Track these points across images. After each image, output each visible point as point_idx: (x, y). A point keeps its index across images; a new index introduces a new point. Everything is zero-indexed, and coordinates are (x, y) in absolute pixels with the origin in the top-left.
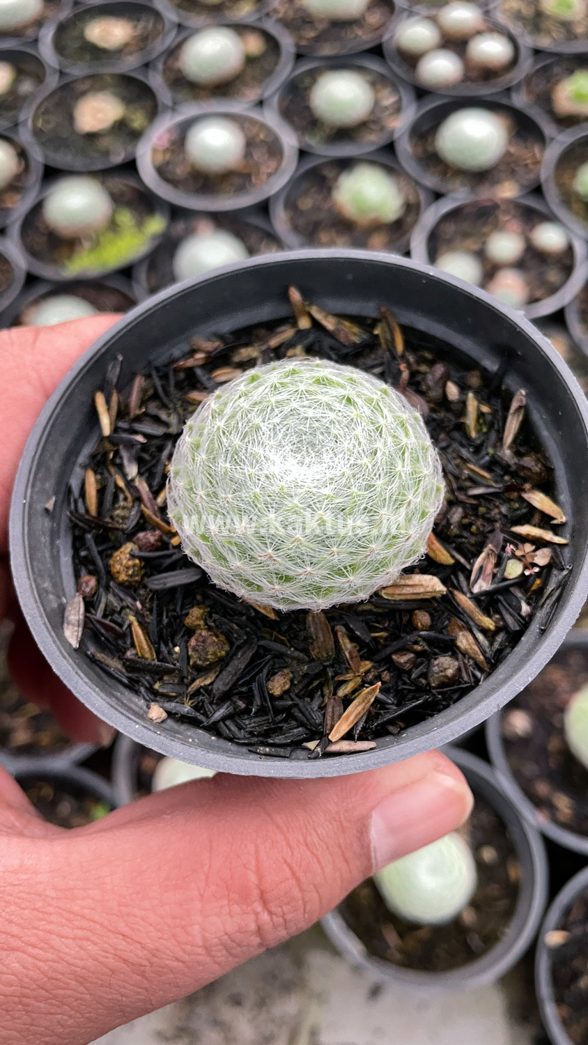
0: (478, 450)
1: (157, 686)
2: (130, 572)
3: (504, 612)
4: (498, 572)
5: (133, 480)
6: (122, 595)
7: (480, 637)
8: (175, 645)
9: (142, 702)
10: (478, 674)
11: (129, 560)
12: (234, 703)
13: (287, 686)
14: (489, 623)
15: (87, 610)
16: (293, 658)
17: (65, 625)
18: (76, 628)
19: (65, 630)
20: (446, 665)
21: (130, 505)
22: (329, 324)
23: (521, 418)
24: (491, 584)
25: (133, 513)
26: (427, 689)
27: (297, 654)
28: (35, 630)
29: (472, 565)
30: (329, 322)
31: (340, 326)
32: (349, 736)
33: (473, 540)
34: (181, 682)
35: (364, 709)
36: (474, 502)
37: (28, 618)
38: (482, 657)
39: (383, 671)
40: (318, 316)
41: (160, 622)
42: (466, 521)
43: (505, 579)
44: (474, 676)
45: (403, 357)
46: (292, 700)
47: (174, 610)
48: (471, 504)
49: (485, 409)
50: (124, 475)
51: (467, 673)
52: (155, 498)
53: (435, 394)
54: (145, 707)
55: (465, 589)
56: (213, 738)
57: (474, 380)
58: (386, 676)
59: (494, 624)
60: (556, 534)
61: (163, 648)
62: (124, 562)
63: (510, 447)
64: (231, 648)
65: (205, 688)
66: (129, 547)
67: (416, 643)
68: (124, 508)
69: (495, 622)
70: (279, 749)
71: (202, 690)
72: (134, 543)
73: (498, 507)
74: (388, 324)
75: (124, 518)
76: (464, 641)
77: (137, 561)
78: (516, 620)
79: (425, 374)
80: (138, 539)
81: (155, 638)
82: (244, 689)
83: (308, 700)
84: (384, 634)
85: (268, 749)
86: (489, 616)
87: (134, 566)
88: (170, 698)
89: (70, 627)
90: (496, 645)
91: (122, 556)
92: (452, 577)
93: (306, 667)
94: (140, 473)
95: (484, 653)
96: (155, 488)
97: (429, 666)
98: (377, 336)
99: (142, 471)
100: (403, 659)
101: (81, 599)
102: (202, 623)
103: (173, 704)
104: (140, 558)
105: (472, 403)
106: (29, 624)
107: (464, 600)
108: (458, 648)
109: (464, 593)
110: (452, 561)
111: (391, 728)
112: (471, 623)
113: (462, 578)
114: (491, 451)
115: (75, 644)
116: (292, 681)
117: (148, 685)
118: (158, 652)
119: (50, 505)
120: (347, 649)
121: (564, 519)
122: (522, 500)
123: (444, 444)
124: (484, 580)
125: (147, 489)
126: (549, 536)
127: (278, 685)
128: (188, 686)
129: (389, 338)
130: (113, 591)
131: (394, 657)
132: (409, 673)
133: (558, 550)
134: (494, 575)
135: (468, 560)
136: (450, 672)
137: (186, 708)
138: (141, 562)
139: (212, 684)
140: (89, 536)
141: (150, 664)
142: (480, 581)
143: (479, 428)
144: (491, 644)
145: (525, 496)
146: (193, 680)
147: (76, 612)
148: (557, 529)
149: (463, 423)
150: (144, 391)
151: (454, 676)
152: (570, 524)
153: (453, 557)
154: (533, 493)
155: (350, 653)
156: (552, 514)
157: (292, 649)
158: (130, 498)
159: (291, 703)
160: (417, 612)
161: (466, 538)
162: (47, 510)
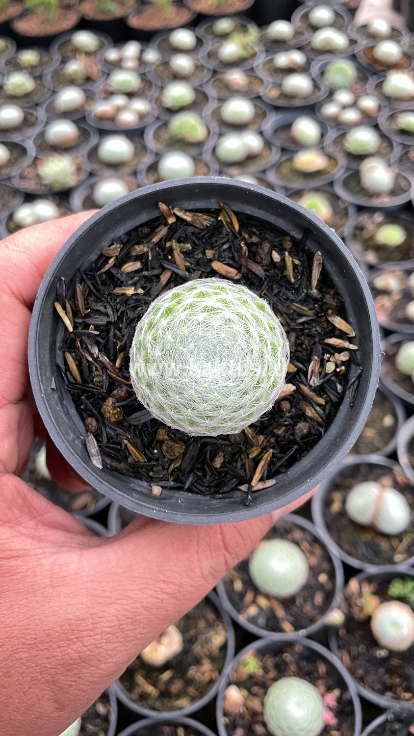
0: (297, 291)
1: (151, 474)
2: (116, 416)
3: (328, 393)
4: (322, 371)
5: (98, 357)
6: (115, 428)
7: (318, 409)
8: (154, 449)
9: (145, 484)
10: (320, 429)
11: (113, 410)
12: (196, 474)
13: (222, 460)
14: (321, 401)
15: (98, 441)
16: (222, 445)
17: (91, 458)
18: (97, 457)
19: (92, 461)
20: (302, 427)
21: (101, 373)
22: (188, 217)
23: (320, 270)
24: (320, 380)
25: (104, 378)
26: (294, 442)
27: (223, 442)
28: (79, 471)
29: (307, 368)
30: (187, 215)
31: (196, 218)
32: (262, 480)
33: (304, 353)
34: (163, 468)
35: (265, 463)
36: (301, 327)
37: (73, 465)
38: (320, 420)
39: (271, 438)
40: (179, 214)
41: (142, 440)
42: (299, 341)
43: (326, 374)
44: (318, 430)
45: (240, 233)
46: (227, 467)
47: (148, 430)
48: (300, 329)
49: (297, 262)
50: (91, 355)
51: (314, 429)
52: (114, 364)
53: (266, 261)
54: (149, 488)
55: (305, 383)
56: (190, 494)
57: (288, 245)
58: (272, 440)
59: (324, 401)
60: (351, 343)
61: (147, 452)
62: (111, 412)
63: (316, 288)
64: (186, 446)
65: (177, 468)
66: (110, 401)
67: (285, 421)
68: (98, 376)
69: (324, 399)
70: (226, 494)
71: (176, 470)
72: (111, 397)
73: (315, 327)
74: (226, 212)
75: (100, 382)
76: (310, 412)
77: (118, 409)
78: (336, 396)
79: (257, 245)
80: (114, 395)
81: (141, 449)
82: (199, 466)
83: (235, 464)
84: (267, 418)
85: (221, 496)
86: (321, 396)
87: (118, 412)
88: (161, 480)
89: (95, 458)
90: (327, 411)
91: (109, 409)
92: (297, 376)
93: (230, 449)
94: (100, 350)
95: (321, 417)
96: (112, 358)
97: (293, 429)
98: (221, 220)
99: (100, 348)
100: (280, 432)
101: (93, 437)
102: (166, 437)
103: (164, 482)
104: (119, 407)
105: (289, 260)
106: (75, 468)
107: (305, 389)
108: (307, 416)
109: (305, 385)
110: (295, 369)
111: (282, 470)
112: (311, 401)
113: (303, 377)
114: (305, 291)
115: (100, 466)
116: (224, 457)
117: (146, 475)
118: (145, 455)
119: (53, 386)
120: (249, 433)
121: (354, 335)
122: (329, 322)
123: (276, 291)
124: (315, 376)
125: (108, 360)
126: (346, 344)
127: (218, 463)
128: (167, 469)
129: (229, 220)
130: (108, 426)
131: (275, 431)
132: (285, 437)
133: (353, 353)
134: (320, 373)
135: (304, 365)
136: (305, 431)
137: (171, 484)
138: (120, 408)
139: (181, 465)
140: (83, 397)
141: (144, 465)
142: (313, 377)
143: (295, 276)
144: (324, 411)
145: (330, 319)
146: (170, 465)
147: (93, 447)
148: (351, 340)
149: (286, 275)
150: (83, 293)
151: (307, 432)
152: (358, 336)
153: (296, 366)
154: (334, 317)
155: (251, 435)
156: (347, 332)
157: (220, 440)
158: (99, 369)
159: (226, 469)
160: (282, 402)
161: (301, 352)
162: (53, 389)
